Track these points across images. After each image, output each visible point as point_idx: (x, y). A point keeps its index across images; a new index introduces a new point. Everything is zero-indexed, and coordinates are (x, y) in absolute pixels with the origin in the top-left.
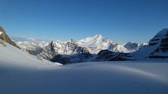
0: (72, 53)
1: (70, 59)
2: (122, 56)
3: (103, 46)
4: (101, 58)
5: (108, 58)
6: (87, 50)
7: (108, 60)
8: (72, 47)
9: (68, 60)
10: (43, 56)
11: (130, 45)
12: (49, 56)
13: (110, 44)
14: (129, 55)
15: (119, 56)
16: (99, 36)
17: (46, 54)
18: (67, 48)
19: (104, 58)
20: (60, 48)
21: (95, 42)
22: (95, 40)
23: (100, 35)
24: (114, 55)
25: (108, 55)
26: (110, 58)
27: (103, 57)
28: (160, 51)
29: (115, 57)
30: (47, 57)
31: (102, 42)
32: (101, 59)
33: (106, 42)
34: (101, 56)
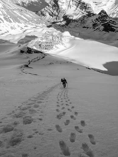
0: (76, 9)
1: (74, 17)
2: (111, 23)
5: (103, 22)
6: (90, 8)
7: (102, 24)
8: (77, 2)
9: (72, 17)
10: (48, 11)
12: (53, 11)
14: (115, 23)
15: (109, 22)
17: (51, 9)
18: (71, 3)
20: (64, 3)
24: (107, 21)
25: (104, 18)
26: (104, 22)
27: (100, 20)
29: (106, 22)
30: (52, 13)
32: (99, 21)
34: (99, 18)
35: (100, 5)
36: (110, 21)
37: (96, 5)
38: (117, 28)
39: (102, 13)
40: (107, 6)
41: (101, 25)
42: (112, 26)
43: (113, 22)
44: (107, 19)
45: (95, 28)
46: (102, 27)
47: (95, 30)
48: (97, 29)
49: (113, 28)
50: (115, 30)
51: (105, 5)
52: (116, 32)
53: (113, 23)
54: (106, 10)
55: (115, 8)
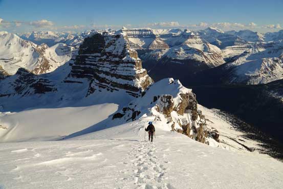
3: (22, 55)
4: (22, 81)
5: (30, 83)
7: (29, 85)
11: (62, 49)
13: (33, 51)
14: (47, 81)
16: (12, 37)
19: (26, 83)
21: (9, 47)
22: (7, 45)
23: (15, 35)
24: (35, 80)
25: (30, 78)
28: (71, 77)
29: (36, 82)
31: (20, 48)
32: (22, 83)
33: (28, 46)
34: (21, 78)
35: (12, 62)
36: (40, 79)
37: (5, 62)
38: (52, 86)
39: (22, 72)
40: (23, 61)
41: (28, 88)
42: (46, 85)
43: (46, 80)
44: (35, 79)
45: (21, 93)
46: (32, 90)
47: (23, 96)
48: (26, 93)
49: (48, 87)
50: (52, 89)
51: (20, 61)
52: (54, 91)
53: (45, 82)
54: (23, 66)
55: (36, 62)
